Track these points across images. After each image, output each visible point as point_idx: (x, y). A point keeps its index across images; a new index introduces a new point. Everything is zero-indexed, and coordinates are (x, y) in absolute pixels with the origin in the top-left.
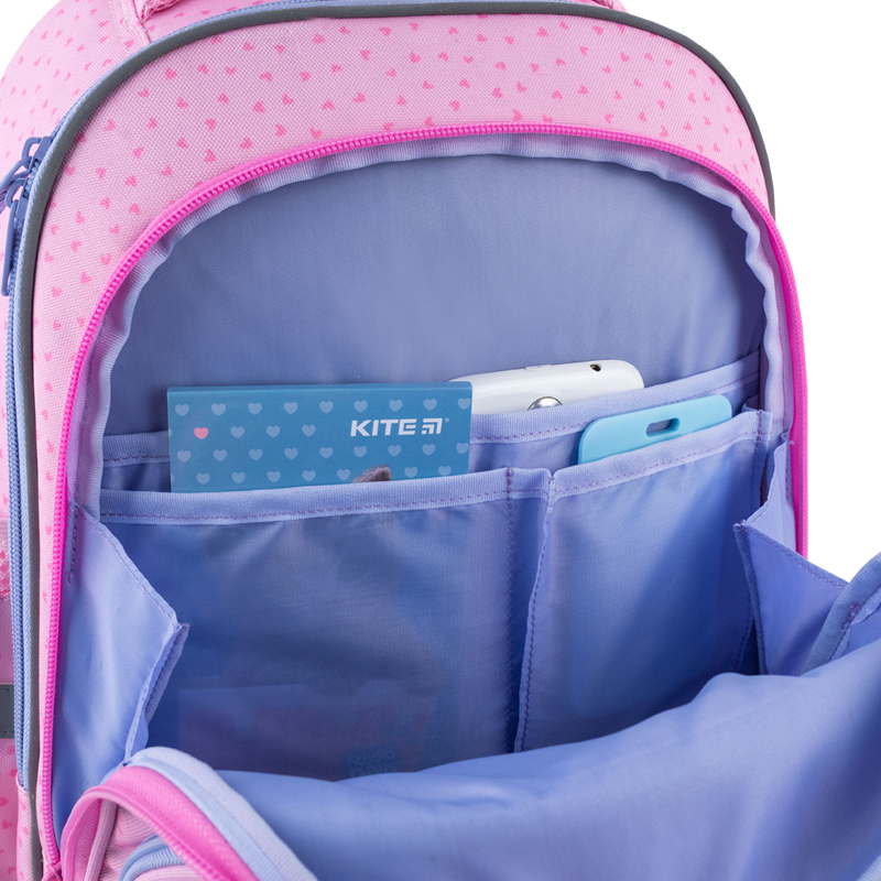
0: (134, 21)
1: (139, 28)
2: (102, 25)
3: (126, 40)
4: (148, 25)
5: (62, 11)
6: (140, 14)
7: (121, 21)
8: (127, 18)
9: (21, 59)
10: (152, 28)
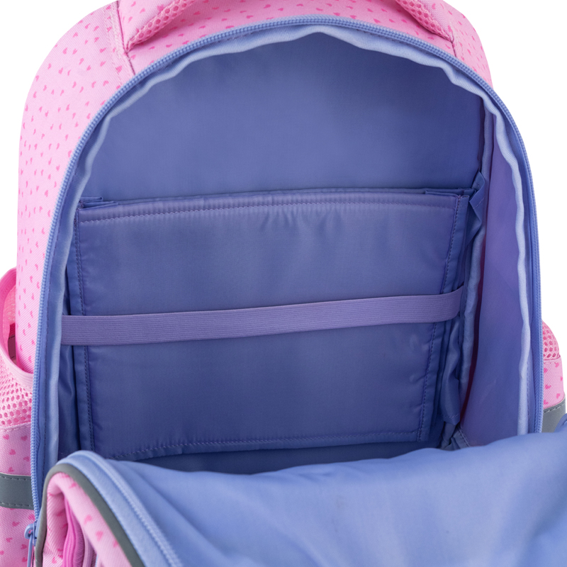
0: (122, 51)
1: (125, 57)
2: (102, 51)
3: (117, 66)
4: (131, 54)
5: (76, 34)
6: (126, 46)
7: (114, 50)
8: (117, 48)
9: (50, 66)
10: (134, 57)
